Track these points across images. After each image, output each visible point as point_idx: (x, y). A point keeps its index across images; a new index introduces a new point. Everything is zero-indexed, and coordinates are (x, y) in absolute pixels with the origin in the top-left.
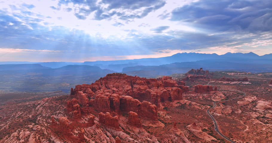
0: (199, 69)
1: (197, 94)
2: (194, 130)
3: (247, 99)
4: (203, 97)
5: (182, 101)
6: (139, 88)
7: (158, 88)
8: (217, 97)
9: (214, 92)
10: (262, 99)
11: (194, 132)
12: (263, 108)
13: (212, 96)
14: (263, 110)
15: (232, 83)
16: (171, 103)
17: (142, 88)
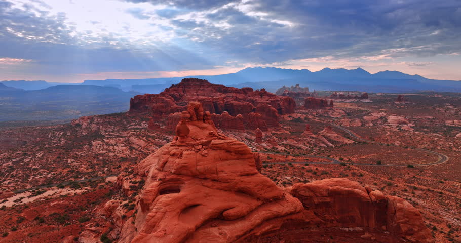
0: (295, 86)
1: (308, 110)
2: (329, 135)
3: (374, 115)
4: (317, 113)
5: (294, 115)
6: (236, 96)
7: (262, 97)
8: (335, 113)
9: (329, 108)
10: (393, 115)
11: (329, 136)
12: (396, 122)
13: (329, 112)
14: (397, 125)
15: (348, 101)
16: (282, 116)
17: (239, 97)
